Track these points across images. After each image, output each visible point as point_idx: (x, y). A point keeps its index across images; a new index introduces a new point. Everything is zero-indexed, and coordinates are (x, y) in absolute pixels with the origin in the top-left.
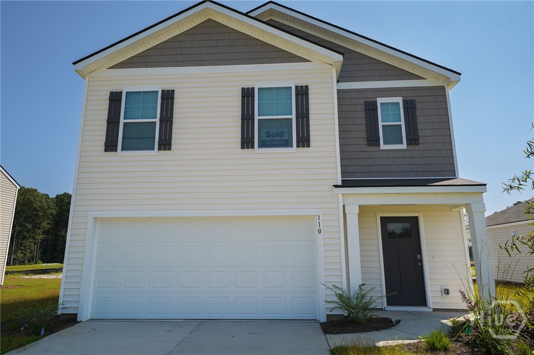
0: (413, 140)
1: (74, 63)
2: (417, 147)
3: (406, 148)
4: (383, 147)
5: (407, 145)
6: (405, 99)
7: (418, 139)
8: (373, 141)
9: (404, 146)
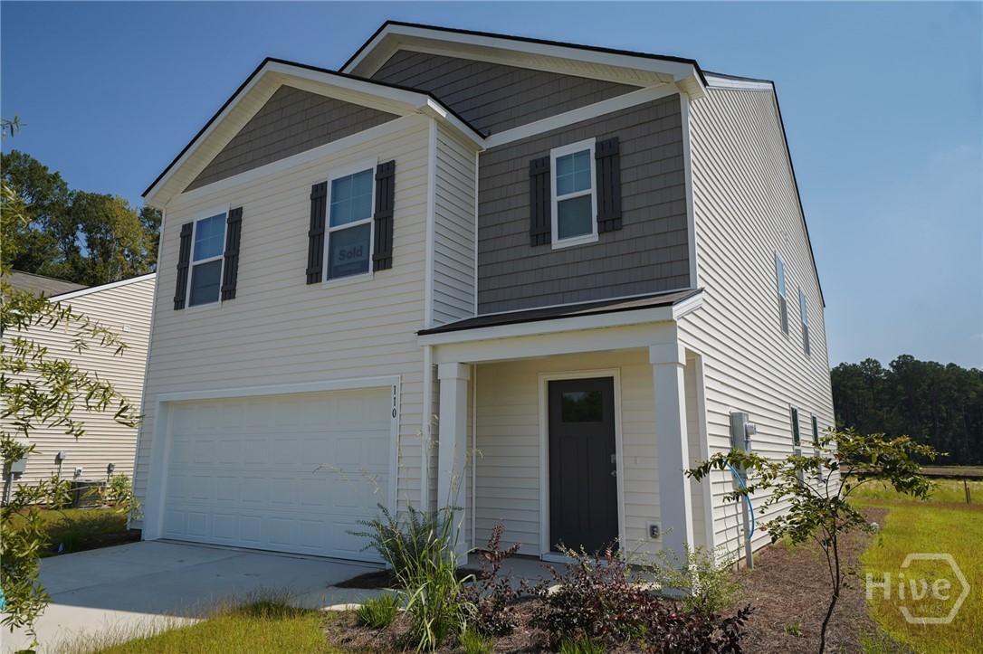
0: (610, 221)
1: (144, 195)
2: (618, 235)
3: (597, 239)
4: (557, 244)
5: (599, 234)
6: (601, 139)
7: (620, 218)
8: (540, 235)
9: (593, 237)
